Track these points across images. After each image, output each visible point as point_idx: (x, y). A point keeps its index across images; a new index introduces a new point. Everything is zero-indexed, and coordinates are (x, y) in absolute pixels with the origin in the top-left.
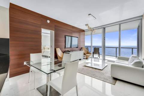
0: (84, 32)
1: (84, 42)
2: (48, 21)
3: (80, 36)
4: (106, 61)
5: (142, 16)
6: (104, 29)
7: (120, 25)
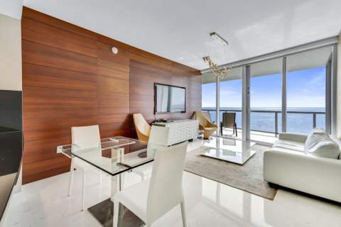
0: (199, 76)
2: (115, 51)
3: (189, 84)
4: (252, 144)
5: (337, 36)
6: (248, 67)
7: (285, 57)
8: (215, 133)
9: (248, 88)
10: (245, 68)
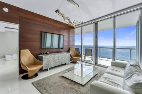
0: (73, 29)
1: (74, 41)
3: (69, 34)
6: (96, 23)
7: (115, 17)
8: (81, 59)
9: (97, 35)
10: (95, 24)
